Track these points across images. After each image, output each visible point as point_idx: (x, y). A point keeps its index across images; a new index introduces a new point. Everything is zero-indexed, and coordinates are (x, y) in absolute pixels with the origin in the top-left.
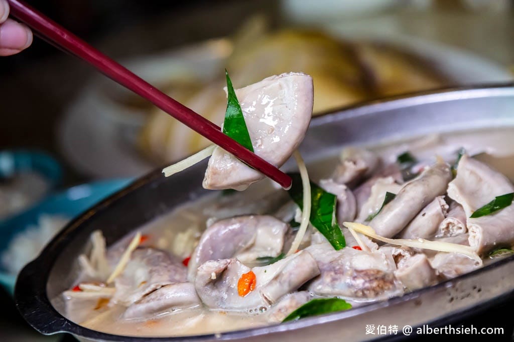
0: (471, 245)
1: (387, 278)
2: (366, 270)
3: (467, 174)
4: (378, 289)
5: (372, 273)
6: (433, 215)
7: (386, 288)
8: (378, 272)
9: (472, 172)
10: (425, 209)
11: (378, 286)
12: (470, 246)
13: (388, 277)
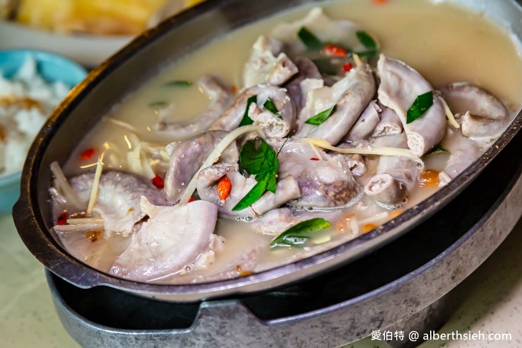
0: (411, 148)
1: (350, 187)
2: (334, 183)
3: (388, 75)
4: (346, 198)
5: (339, 185)
6: (372, 121)
7: (352, 196)
8: (343, 182)
9: (393, 73)
10: (363, 115)
11: (346, 196)
12: (409, 149)
13: (351, 185)
